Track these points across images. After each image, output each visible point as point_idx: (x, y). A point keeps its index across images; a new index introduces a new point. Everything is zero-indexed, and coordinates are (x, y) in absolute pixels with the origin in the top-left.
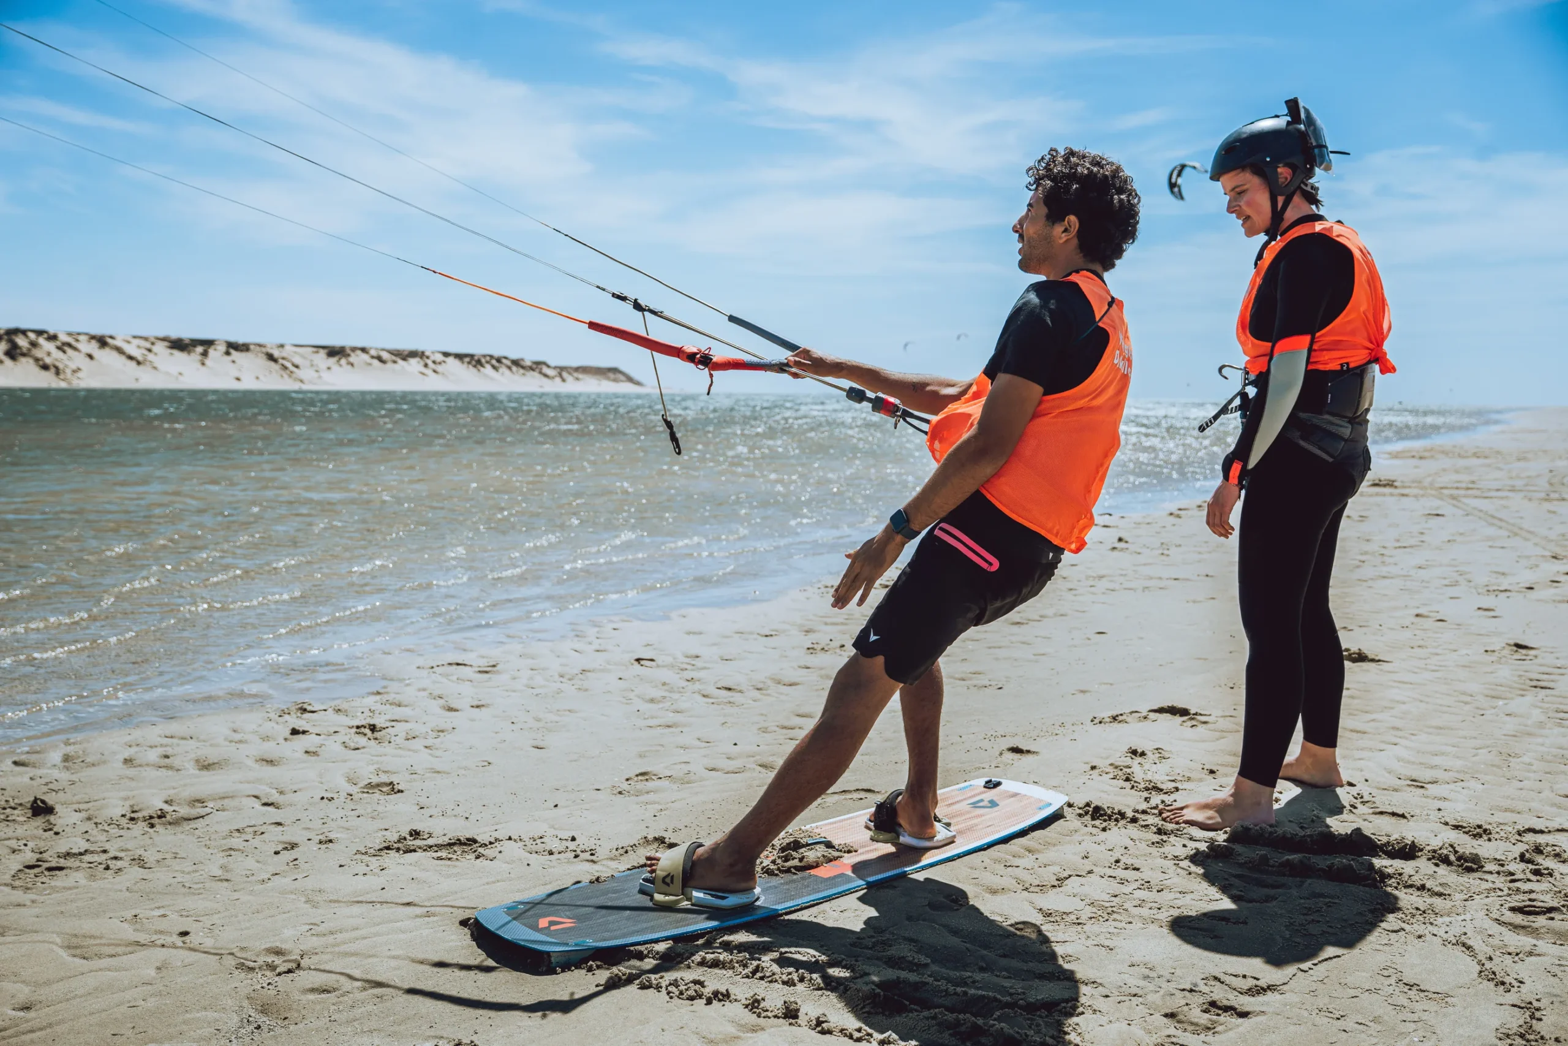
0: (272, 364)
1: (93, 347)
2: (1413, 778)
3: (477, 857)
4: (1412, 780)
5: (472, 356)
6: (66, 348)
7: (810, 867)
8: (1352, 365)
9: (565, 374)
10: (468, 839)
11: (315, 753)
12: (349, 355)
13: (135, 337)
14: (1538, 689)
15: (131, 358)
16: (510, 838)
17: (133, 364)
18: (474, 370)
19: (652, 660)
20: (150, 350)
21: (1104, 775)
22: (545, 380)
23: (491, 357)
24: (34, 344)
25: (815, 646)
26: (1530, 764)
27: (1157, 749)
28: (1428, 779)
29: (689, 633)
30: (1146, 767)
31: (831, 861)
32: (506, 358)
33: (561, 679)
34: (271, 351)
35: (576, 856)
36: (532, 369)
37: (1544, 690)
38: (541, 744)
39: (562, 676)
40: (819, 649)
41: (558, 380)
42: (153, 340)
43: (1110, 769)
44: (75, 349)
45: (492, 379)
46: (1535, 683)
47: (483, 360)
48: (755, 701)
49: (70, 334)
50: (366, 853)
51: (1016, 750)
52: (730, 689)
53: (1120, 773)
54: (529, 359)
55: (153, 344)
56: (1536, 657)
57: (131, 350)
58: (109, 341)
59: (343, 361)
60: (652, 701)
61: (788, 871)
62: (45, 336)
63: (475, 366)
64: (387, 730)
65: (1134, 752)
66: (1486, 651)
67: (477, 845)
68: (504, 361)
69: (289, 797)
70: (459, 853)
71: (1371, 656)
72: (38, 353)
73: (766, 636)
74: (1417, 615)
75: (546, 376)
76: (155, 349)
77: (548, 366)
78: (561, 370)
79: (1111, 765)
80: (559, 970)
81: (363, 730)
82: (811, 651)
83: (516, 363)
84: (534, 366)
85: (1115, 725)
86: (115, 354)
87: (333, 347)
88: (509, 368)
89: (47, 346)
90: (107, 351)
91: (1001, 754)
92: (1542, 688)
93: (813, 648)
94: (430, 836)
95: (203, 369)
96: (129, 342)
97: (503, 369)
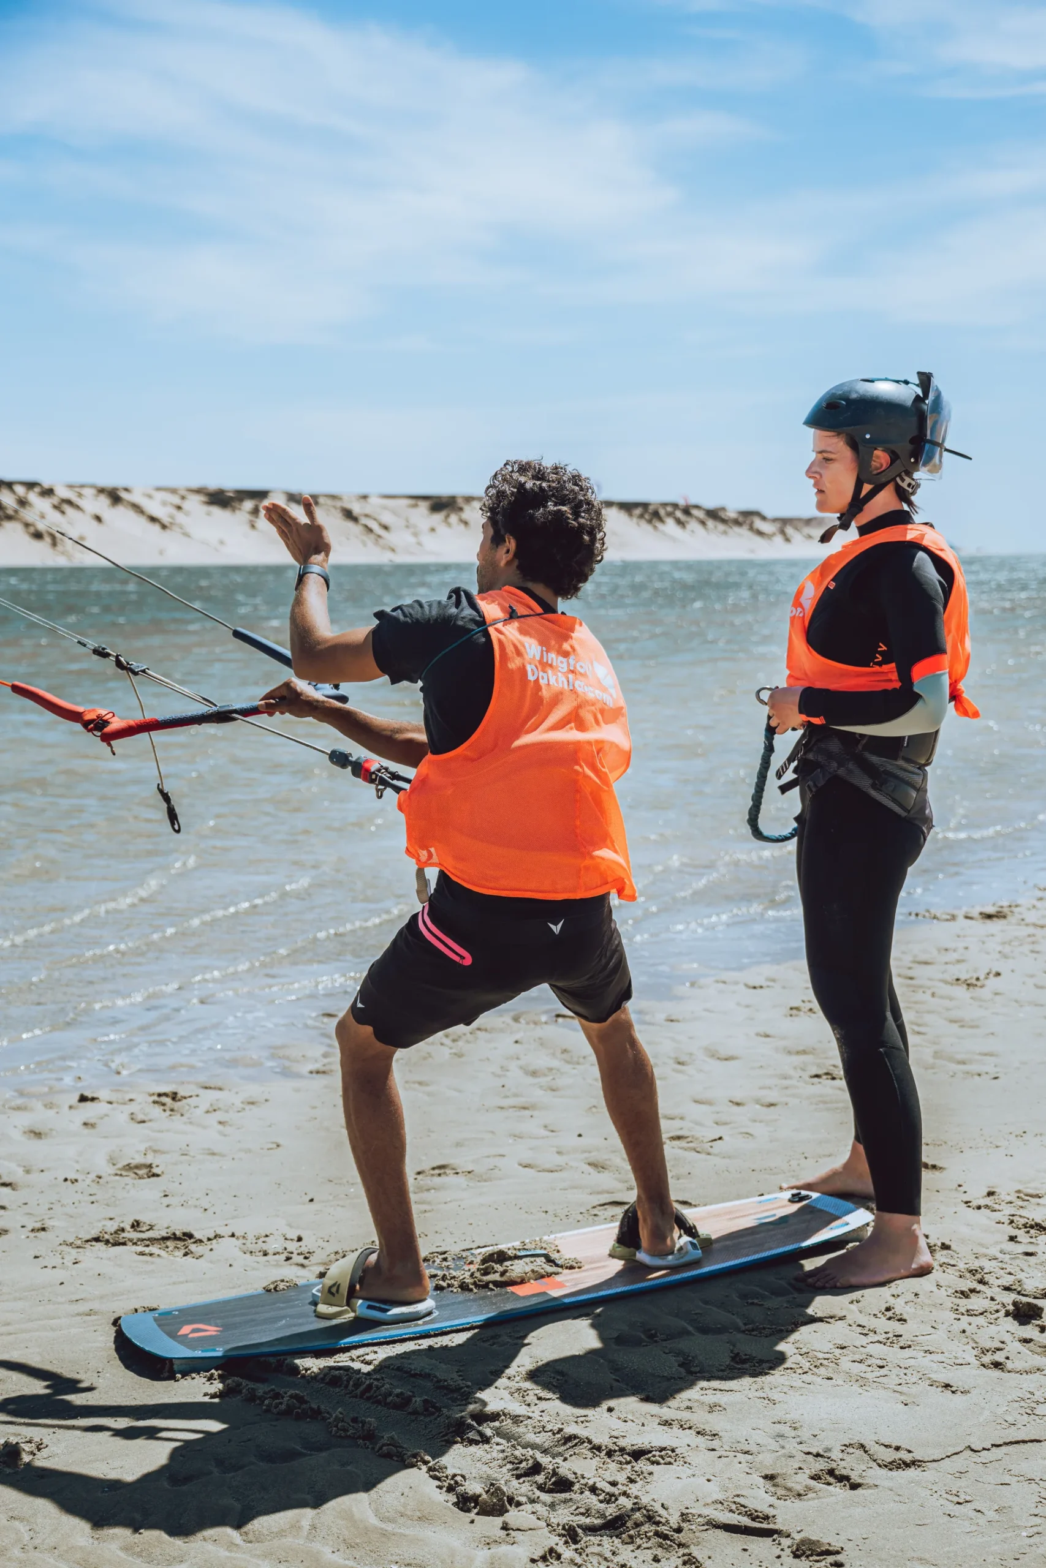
0: (350, 524)
1: (102, 505)
3: (186, 1254)
5: (645, 506)
6: (66, 507)
7: (512, 1283)
9: (789, 530)
10: (184, 1234)
11: (93, 1126)
12: (461, 509)
13: (159, 489)
15: (153, 519)
16: (233, 1235)
17: (156, 527)
18: (649, 528)
20: (179, 508)
22: (758, 539)
23: (675, 506)
24: (23, 502)
31: (542, 1277)
32: (697, 507)
34: (348, 506)
35: (288, 1259)
36: (737, 523)
41: (779, 539)
42: (183, 493)
44: (78, 507)
45: (673, 539)
47: (662, 512)
49: (71, 487)
50: (71, 1244)
54: (733, 506)
55: (183, 498)
57: (154, 507)
58: (124, 495)
59: (454, 518)
61: (486, 1286)
62: (37, 489)
63: (650, 522)
64: (189, 1100)
67: (192, 1240)
68: (695, 512)
69: (35, 1177)
70: (170, 1249)
72: (28, 515)
75: (760, 533)
76: (186, 505)
77: (764, 518)
78: (784, 522)
80: (179, 1376)
81: (164, 1099)
83: (714, 514)
84: (741, 519)
86: (131, 514)
87: (439, 498)
88: (703, 523)
89: (40, 504)
90: (120, 509)
94: (151, 1228)
95: (253, 533)
96: (150, 497)
97: (693, 525)
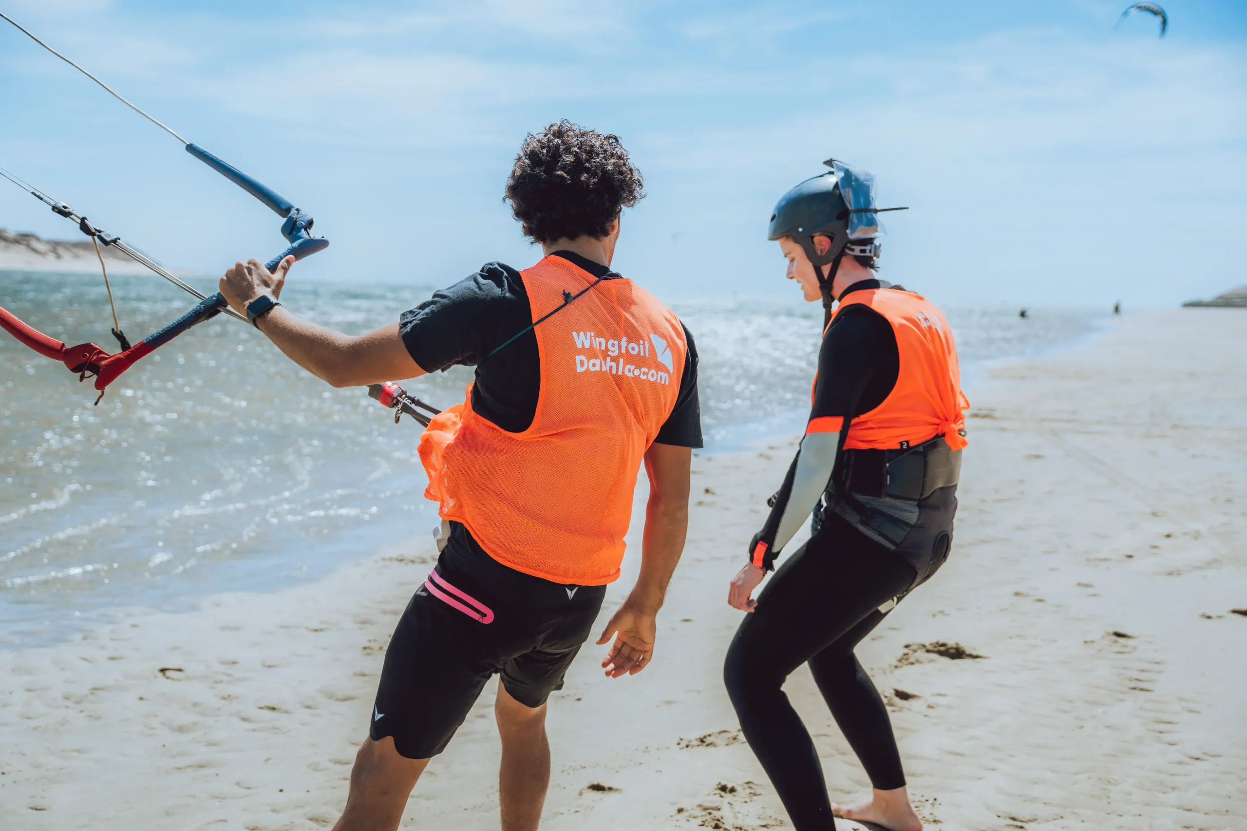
2: (1013, 816)
4: (1013, 819)
8: (912, 444)
9: (61, 250)
14: (1137, 692)
19: (180, 670)
21: (692, 820)
22: (34, 256)
25: (372, 645)
26: (1130, 794)
27: (748, 783)
28: (1028, 817)
29: (224, 628)
30: (738, 806)
33: (67, 703)
36: (16, 242)
37: (1142, 693)
38: (39, 803)
39: (67, 698)
40: (376, 648)
43: (698, 812)
46: (1135, 684)
48: (303, 725)
51: (598, 788)
52: (274, 709)
53: (708, 817)
54: (13, 229)
56: (1135, 648)
60: (181, 729)
65: (723, 788)
66: (1086, 642)
71: (968, 651)
73: (316, 630)
74: (1017, 594)
75: (35, 251)
77: (38, 239)
78: (55, 244)
79: (700, 806)
82: (368, 651)
84: (19, 239)
85: (703, 749)
91: (581, 794)
92: (1142, 690)
93: (369, 648)
